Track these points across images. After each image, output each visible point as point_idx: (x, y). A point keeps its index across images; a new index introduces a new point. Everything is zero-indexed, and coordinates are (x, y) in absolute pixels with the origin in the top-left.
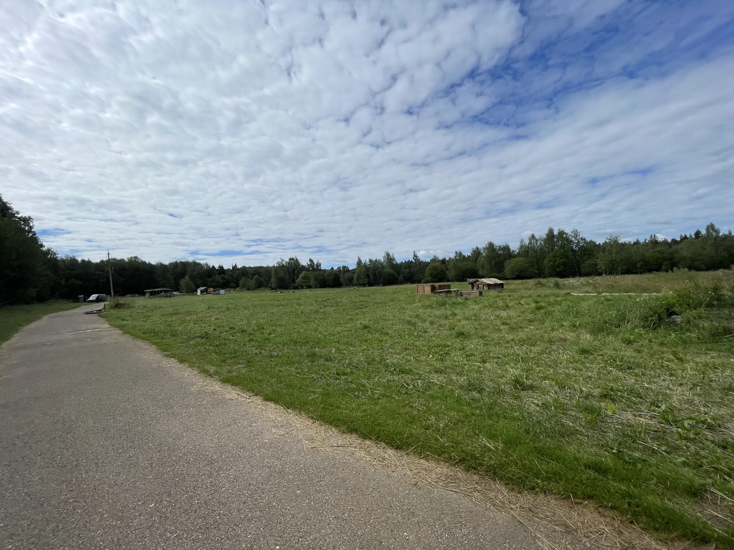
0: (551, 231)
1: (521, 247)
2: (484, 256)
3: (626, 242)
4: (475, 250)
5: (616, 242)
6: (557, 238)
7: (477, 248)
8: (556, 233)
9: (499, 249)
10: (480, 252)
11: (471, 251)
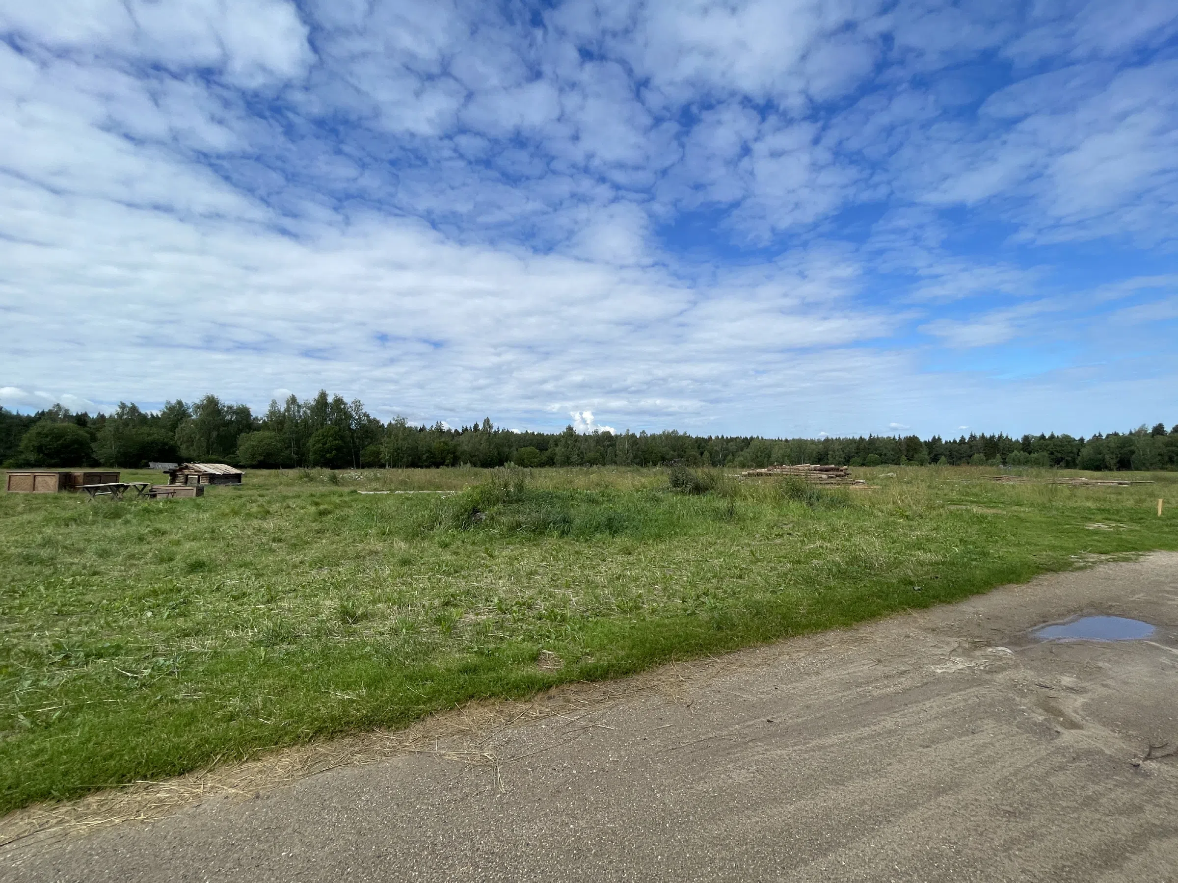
0: (323, 396)
1: (272, 413)
2: (193, 420)
3: (413, 426)
4: (174, 407)
5: (403, 425)
6: (332, 408)
7: (180, 403)
8: (330, 399)
9: (227, 412)
10: (184, 411)
11: (163, 407)
